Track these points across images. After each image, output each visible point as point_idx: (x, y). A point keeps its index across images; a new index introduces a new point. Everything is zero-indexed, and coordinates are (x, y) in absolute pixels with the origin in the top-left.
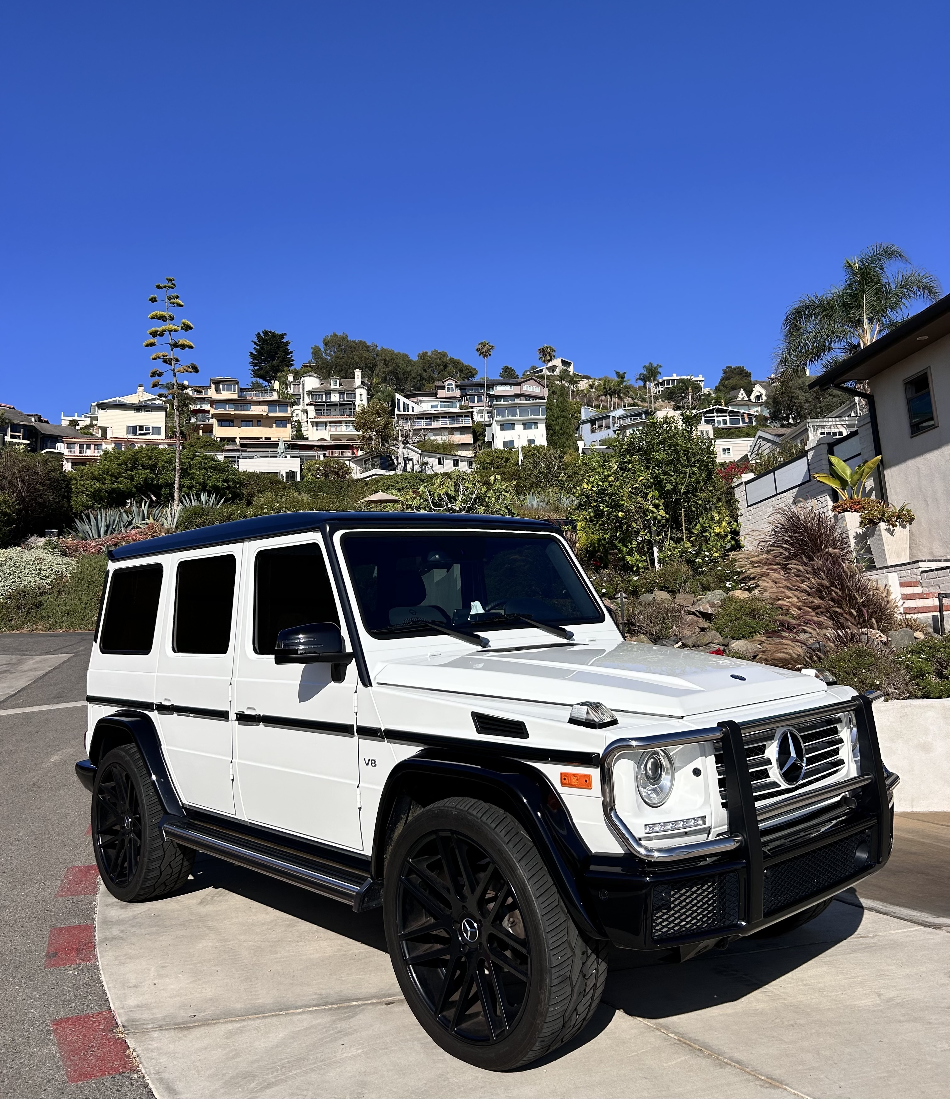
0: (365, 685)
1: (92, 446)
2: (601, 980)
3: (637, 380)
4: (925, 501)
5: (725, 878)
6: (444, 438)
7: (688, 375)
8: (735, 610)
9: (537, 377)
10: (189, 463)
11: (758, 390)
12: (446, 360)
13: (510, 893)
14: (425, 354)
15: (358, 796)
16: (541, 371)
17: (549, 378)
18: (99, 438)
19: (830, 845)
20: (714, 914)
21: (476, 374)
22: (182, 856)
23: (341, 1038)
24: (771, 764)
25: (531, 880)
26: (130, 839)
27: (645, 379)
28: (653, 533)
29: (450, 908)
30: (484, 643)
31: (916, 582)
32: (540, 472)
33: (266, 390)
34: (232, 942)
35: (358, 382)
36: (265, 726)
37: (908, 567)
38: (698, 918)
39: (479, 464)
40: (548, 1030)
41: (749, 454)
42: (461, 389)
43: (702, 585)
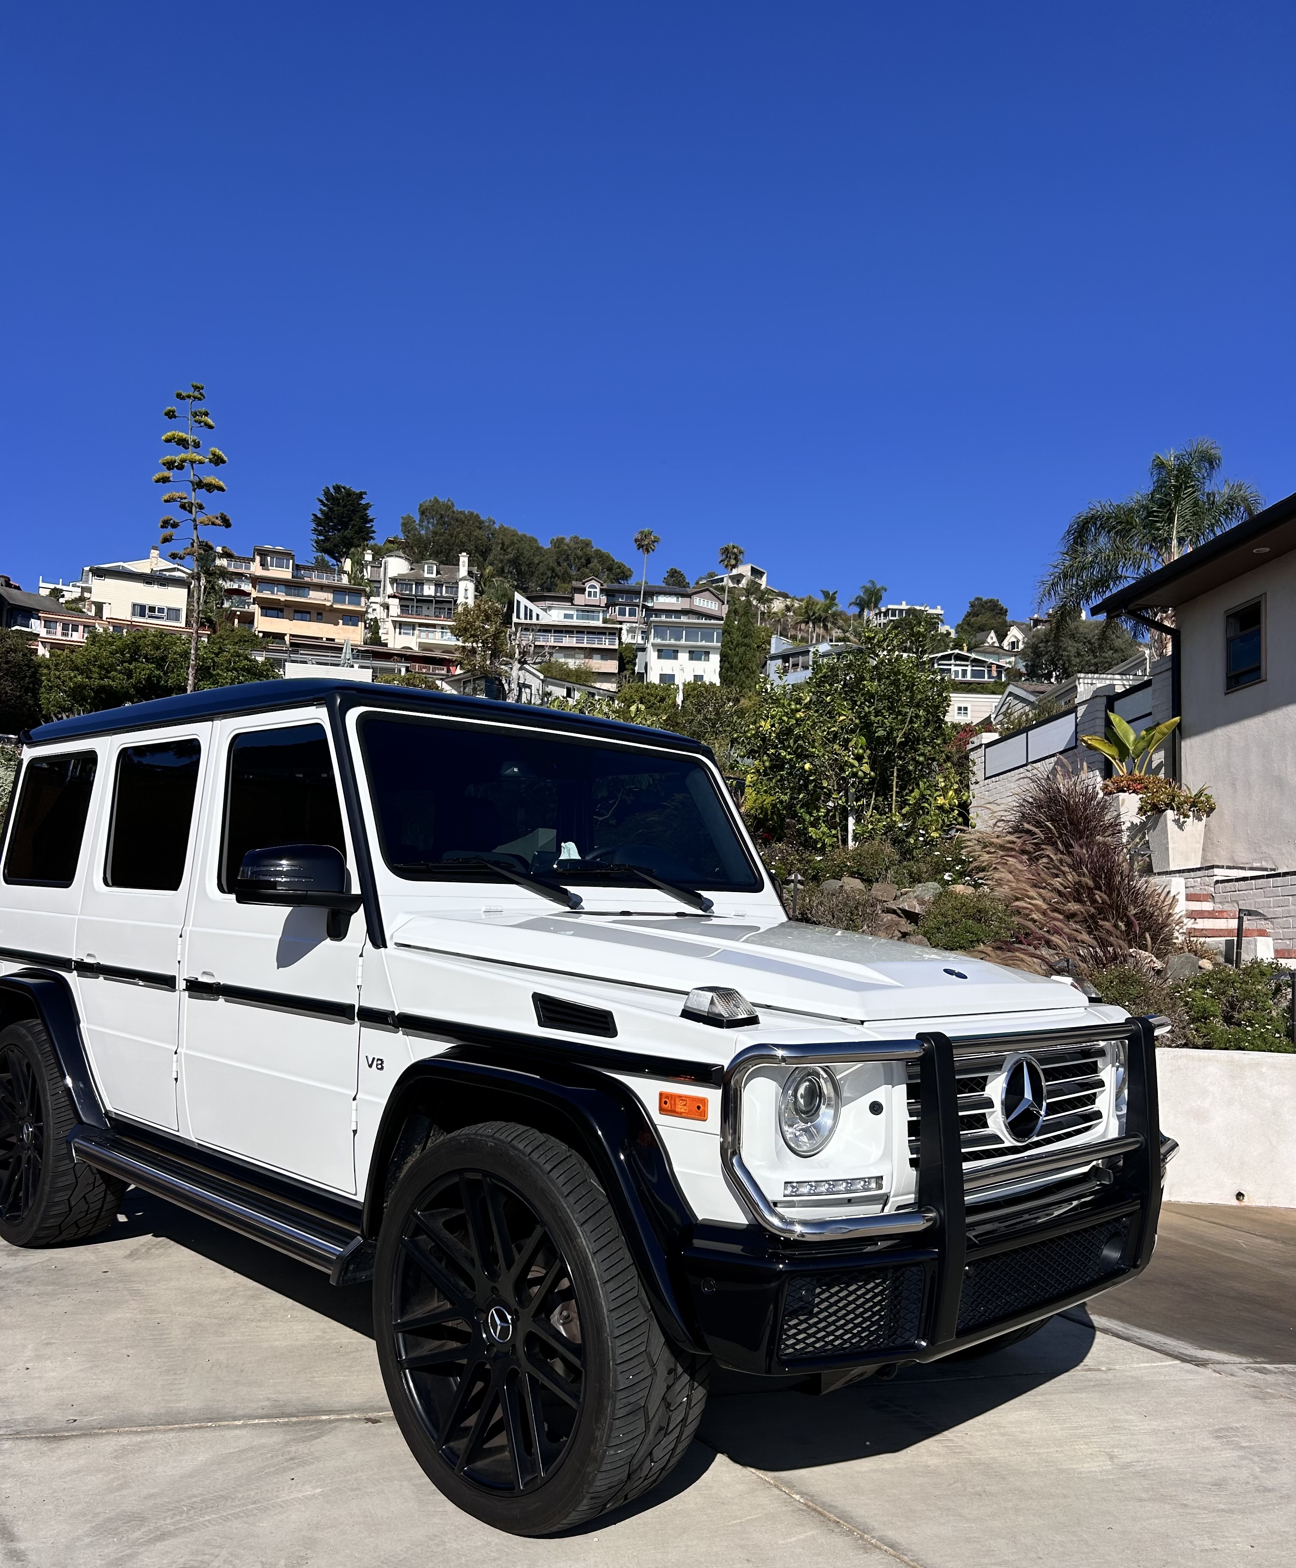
0: (376, 945)
1: (81, 628)
2: (696, 1412)
3: (850, 604)
4: (1234, 784)
5: (903, 1274)
6: (578, 662)
7: (922, 605)
8: (954, 908)
9: (716, 588)
10: (212, 659)
11: (1014, 634)
12: (591, 551)
13: (563, 1273)
14: (560, 541)
15: (354, 1113)
16: (722, 580)
17: (731, 590)
18: (90, 617)
19: (1068, 1235)
20: (880, 1326)
21: (630, 576)
22: (103, 1187)
23: (291, 1469)
24: (993, 1107)
25: (597, 1255)
26: (30, 1157)
27: (863, 604)
28: (850, 797)
29: (474, 1290)
30: (574, 903)
31: (1207, 895)
32: (706, 719)
33: (332, 571)
34: (160, 1315)
35: (463, 571)
36: (226, 1001)
37: (1199, 873)
38: (855, 1331)
39: (623, 702)
40: (603, 1482)
41: (993, 716)
42: (607, 595)
43: (910, 875)
